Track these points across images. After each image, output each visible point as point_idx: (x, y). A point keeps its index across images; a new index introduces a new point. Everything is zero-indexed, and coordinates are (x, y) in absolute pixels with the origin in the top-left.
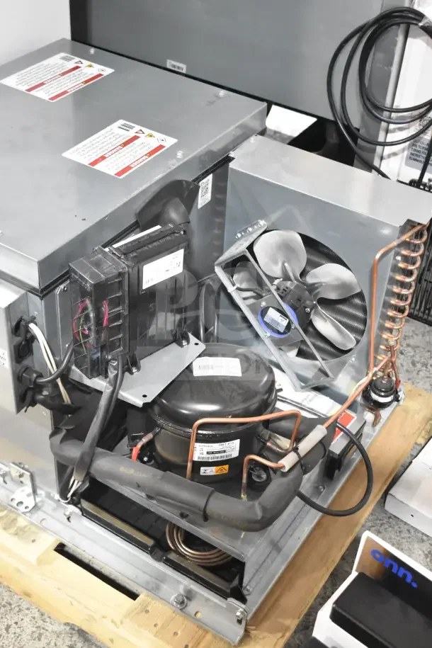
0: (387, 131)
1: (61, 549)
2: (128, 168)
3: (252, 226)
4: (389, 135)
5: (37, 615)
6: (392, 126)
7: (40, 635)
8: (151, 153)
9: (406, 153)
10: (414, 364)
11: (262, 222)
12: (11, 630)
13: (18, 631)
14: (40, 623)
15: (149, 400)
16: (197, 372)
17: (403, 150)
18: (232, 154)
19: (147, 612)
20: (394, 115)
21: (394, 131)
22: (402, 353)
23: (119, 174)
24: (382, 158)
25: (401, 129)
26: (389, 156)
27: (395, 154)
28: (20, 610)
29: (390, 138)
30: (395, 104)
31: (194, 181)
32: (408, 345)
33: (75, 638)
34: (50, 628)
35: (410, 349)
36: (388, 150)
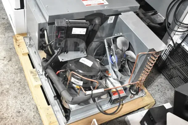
0: (178, 28)
1: (42, 87)
2: (91, 5)
3: (119, 33)
4: (178, 29)
5: (32, 98)
6: (180, 27)
7: (29, 102)
8: (99, 4)
9: (181, 35)
10: (159, 90)
11: (121, 34)
12: (24, 98)
13: (25, 99)
14: (31, 100)
15: (63, 61)
16: (81, 61)
17: (180, 35)
18: (122, 13)
19: (48, 110)
20: (181, 24)
21: (180, 28)
22: (157, 86)
23: (86, 5)
24: (174, 34)
25: (182, 29)
26: (176, 35)
27: (178, 35)
28: (29, 95)
29: (179, 30)
30: (183, 21)
31: (108, 15)
32: (161, 85)
33: (35, 107)
34: (32, 102)
35: (160, 86)
36: (177, 33)
